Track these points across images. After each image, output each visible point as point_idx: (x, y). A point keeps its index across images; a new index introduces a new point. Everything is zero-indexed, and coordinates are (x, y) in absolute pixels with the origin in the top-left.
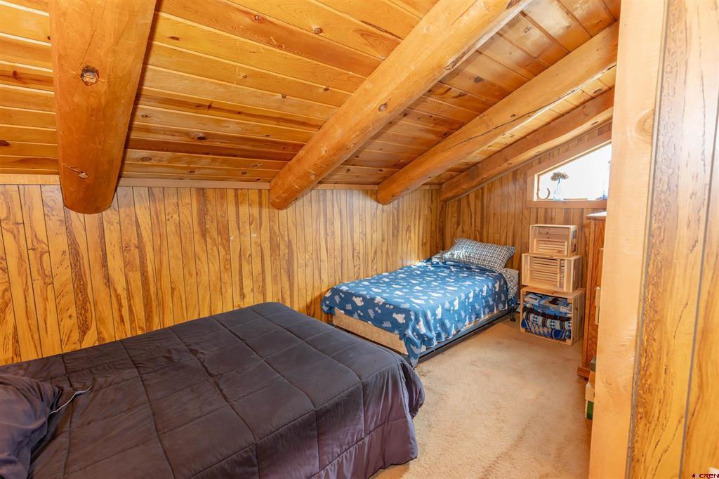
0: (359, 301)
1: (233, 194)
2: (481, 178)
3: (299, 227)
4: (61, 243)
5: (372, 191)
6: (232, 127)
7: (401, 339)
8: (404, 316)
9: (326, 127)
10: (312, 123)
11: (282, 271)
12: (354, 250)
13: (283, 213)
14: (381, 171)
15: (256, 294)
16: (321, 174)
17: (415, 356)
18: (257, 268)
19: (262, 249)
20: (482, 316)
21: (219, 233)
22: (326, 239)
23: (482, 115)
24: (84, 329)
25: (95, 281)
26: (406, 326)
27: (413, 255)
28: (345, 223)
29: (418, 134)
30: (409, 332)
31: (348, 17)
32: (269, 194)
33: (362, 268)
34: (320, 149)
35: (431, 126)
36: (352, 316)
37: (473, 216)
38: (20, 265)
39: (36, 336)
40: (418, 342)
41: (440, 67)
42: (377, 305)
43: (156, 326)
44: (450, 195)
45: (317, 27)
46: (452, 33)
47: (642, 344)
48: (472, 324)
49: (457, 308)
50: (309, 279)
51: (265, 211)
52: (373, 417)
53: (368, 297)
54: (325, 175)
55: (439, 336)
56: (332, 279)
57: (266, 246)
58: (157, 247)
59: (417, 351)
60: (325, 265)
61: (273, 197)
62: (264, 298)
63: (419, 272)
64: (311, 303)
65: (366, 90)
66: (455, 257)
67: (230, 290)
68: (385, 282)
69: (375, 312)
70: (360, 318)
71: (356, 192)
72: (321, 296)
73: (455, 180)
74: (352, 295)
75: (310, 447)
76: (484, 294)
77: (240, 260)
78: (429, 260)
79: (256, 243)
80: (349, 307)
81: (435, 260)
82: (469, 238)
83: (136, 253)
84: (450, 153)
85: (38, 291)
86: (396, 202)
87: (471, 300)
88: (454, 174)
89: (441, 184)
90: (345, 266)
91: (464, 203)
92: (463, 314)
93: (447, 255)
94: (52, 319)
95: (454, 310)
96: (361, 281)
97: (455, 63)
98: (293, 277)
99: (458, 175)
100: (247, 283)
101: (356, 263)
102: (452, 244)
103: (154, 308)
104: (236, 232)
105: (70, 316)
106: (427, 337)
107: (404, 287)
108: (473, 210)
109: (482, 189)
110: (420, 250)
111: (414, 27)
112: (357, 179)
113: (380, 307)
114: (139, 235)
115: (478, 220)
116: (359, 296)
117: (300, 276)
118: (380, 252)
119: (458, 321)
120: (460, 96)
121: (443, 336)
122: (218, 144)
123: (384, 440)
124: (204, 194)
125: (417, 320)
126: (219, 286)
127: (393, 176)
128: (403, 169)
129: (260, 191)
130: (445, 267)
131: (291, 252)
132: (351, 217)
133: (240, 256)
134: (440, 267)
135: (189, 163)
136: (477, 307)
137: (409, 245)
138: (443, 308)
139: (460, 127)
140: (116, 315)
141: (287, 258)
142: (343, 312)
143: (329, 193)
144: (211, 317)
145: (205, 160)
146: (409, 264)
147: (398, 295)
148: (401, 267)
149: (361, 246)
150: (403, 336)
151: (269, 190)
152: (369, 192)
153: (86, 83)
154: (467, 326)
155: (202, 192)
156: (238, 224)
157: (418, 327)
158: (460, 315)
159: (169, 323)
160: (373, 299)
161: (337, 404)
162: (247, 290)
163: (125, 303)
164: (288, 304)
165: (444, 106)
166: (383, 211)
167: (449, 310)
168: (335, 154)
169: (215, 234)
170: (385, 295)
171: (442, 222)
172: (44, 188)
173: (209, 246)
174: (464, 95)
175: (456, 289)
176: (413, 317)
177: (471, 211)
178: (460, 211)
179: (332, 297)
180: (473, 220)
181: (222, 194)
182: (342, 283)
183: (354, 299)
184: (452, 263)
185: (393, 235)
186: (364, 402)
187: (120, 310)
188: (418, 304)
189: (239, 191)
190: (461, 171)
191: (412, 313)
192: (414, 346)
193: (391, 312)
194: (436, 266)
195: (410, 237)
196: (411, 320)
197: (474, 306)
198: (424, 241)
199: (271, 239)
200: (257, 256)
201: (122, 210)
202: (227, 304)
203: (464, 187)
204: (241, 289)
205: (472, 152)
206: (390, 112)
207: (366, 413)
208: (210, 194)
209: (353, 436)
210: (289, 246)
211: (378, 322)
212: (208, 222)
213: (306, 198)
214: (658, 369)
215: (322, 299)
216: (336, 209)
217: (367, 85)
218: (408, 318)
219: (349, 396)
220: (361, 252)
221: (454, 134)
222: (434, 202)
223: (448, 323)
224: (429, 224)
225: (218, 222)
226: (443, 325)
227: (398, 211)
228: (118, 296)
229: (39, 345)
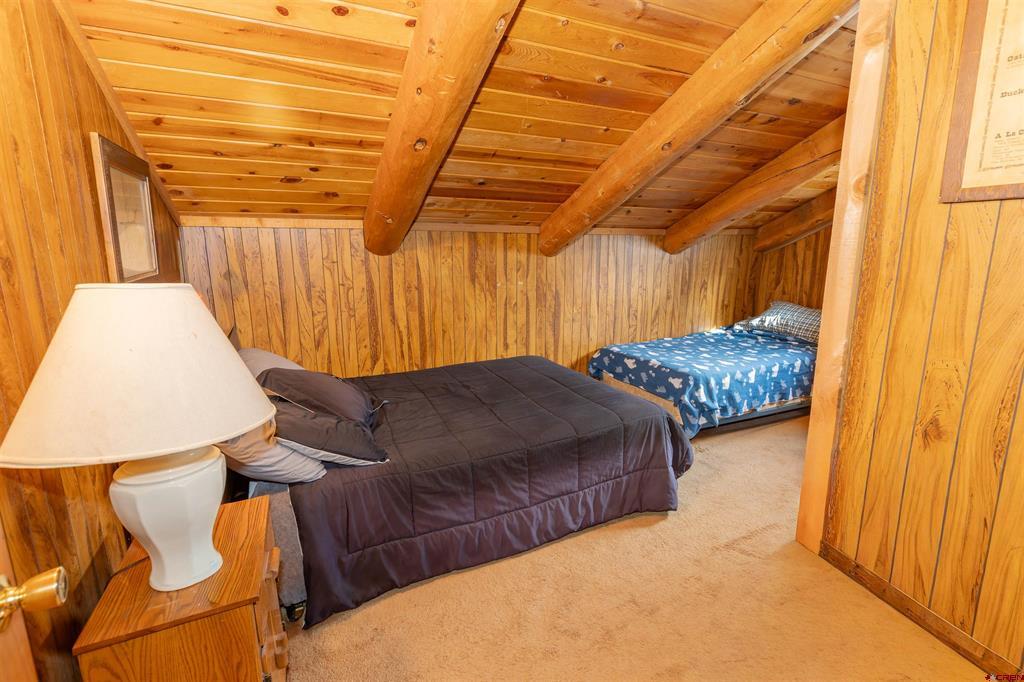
0: (631, 364)
1: (502, 238)
2: (814, 220)
3: (568, 277)
4: (361, 282)
5: (658, 236)
6: (510, 172)
7: (675, 405)
8: (681, 380)
9: (605, 166)
10: (589, 163)
11: (548, 324)
12: (630, 307)
13: (551, 260)
14: (669, 212)
15: (519, 345)
16: (595, 218)
17: (691, 426)
18: (522, 319)
19: (527, 298)
20: (791, 397)
21: (487, 279)
22: (598, 292)
23: (806, 140)
24: (375, 359)
25: (384, 317)
26: (682, 391)
27: (708, 320)
28: (621, 273)
29: (718, 167)
30: (686, 398)
31: (631, 64)
32: (538, 240)
33: (638, 330)
34: (597, 190)
35: (734, 158)
36: (622, 381)
37: (800, 271)
38: (334, 298)
39: (342, 360)
40: (696, 411)
41: (730, 103)
42: (652, 368)
43: (429, 365)
44: (768, 242)
45: (601, 77)
46: (743, 69)
47: (849, 364)
48: (775, 405)
49: (752, 381)
50: (576, 336)
51: (533, 258)
52: (632, 459)
53: (642, 359)
54: (600, 219)
55: (724, 410)
56: (602, 339)
57: (532, 295)
58: (432, 289)
59: (694, 421)
60: (595, 322)
61: (542, 242)
62: (527, 352)
63: (712, 340)
64: (577, 362)
65: (649, 128)
66: (766, 324)
67: (494, 338)
68: (665, 347)
69: (649, 376)
70: (632, 382)
71: (637, 238)
72: (588, 356)
73: (776, 222)
74: (625, 356)
75: (571, 467)
76: (797, 370)
77: (506, 309)
78: (730, 327)
79: (522, 291)
80: (619, 370)
81: (737, 327)
82: (791, 301)
83: (416, 293)
84: (760, 189)
85: (344, 321)
86: (688, 250)
87: (775, 375)
88: (775, 214)
89: (756, 228)
90: (618, 326)
91: (789, 254)
92: (761, 390)
93: (755, 322)
94: (353, 347)
95: (747, 383)
96: (636, 344)
97: (747, 98)
98: (559, 333)
99: (780, 216)
100: (512, 333)
101: (633, 323)
102: (767, 308)
103: (428, 349)
104: (503, 279)
105: (365, 347)
106: (708, 407)
107: (688, 353)
108: (801, 265)
109: (817, 234)
110: (719, 314)
111: (703, 62)
112: (639, 223)
113: (655, 370)
114: (419, 277)
115: (807, 278)
116: (632, 358)
117: (567, 332)
118: (663, 312)
119: (754, 398)
120: (770, 121)
121: (731, 412)
122: (495, 188)
123: (642, 484)
124: (475, 238)
125: (697, 387)
126: (484, 333)
127: (686, 218)
128: (699, 210)
129: (529, 235)
130: (750, 337)
131: (558, 305)
132: (630, 267)
133: (506, 305)
134: (743, 336)
135: (466, 207)
136: (784, 385)
137: (704, 305)
138: (732, 378)
139: (776, 156)
140: (399, 350)
141: (553, 310)
142: (612, 375)
143: (604, 239)
144: (476, 363)
145: (480, 205)
146: (701, 330)
147: (679, 360)
148: (690, 333)
149: (640, 301)
150: (678, 403)
151: (538, 235)
152: (654, 238)
153: (416, 150)
154: (766, 406)
155: (473, 236)
156: (506, 270)
157: (697, 394)
158: (756, 390)
159: (440, 364)
160: (648, 362)
161: (598, 437)
162: (510, 341)
163: (405, 339)
164: (551, 358)
165: (750, 134)
166: (670, 262)
167: (741, 382)
168: (612, 197)
169: (483, 280)
170: (662, 359)
171: (754, 279)
172: (352, 232)
173: (477, 292)
174: (775, 120)
175: (755, 359)
176: (692, 383)
177: (797, 265)
178: (782, 264)
179: (600, 359)
180: (799, 278)
181: (492, 237)
182: (613, 344)
183: (626, 360)
184: (761, 332)
185: (682, 294)
186: (625, 443)
187: (401, 347)
188: (700, 370)
189: (509, 236)
190: (786, 210)
191: (691, 378)
192: (690, 414)
193: (668, 375)
194: (739, 335)
195: (705, 297)
196: (690, 385)
197: (779, 383)
198: (726, 303)
199: (538, 287)
200: (522, 305)
201: (406, 253)
202: (491, 352)
203: (789, 232)
204: (505, 339)
205: (791, 188)
206: (675, 151)
207: (625, 453)
208: (481, 239)
209: (611, 470)
210: (556, 297)
211: (651, 387)
212: (478, 267)
213: (578, 244)
214: (859, 384)
215: (589, 359)
216: (612, 258)
217: (651, 122)
218: (685, 383)
219: (609, 432)
220: (639, 312)
221: (768, 165)
222: (744, 252)
223: (738, 397)
224: (734, 281)
225: (486, 267)
226: (731, 398)
227: (691, 262)
228: (400, 332)
229: (344, 369)
